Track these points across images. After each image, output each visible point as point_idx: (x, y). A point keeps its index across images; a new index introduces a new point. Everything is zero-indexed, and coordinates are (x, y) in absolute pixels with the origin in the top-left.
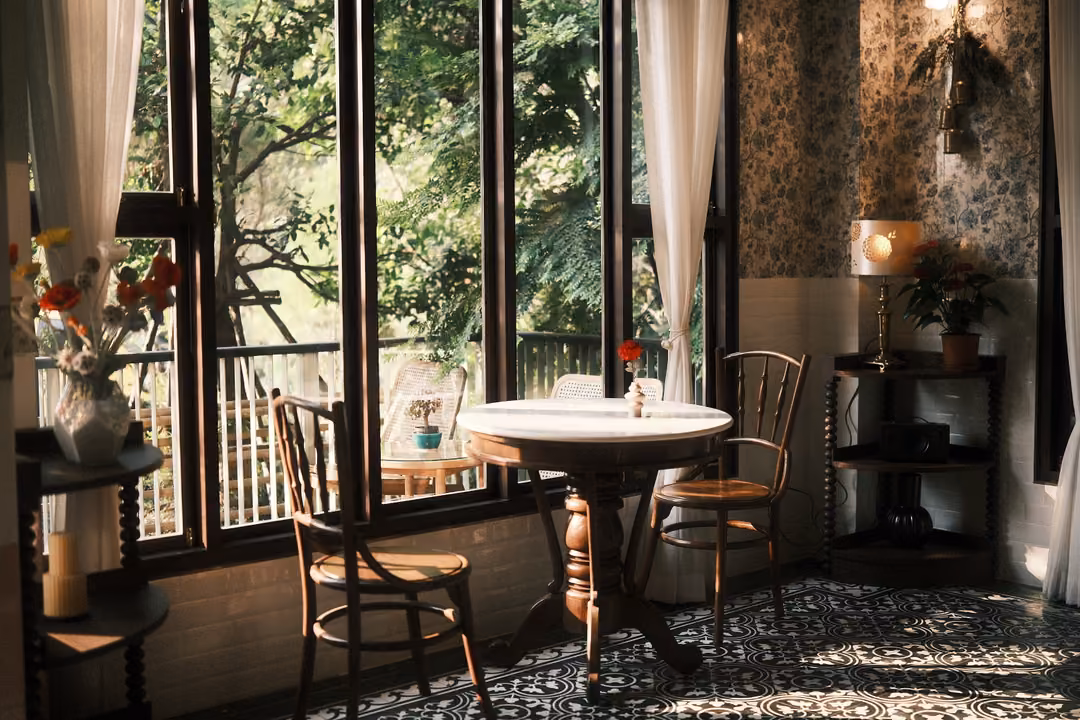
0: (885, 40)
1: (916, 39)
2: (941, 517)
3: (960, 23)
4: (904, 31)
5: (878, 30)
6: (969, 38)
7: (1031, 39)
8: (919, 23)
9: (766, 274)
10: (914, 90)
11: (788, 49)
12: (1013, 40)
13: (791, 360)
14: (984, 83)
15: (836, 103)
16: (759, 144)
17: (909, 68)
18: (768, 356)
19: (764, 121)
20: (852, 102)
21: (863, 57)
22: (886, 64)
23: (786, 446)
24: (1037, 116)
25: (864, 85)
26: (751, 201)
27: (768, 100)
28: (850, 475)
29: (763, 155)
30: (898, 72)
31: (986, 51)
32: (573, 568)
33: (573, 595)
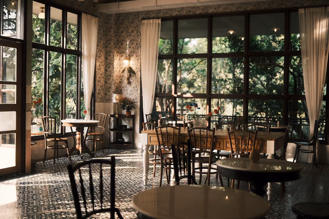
0: (118, 66)
1: (122, 66)
2: (126, 140)
3: (129, 65)
4: (120, 65)
5: (117, 64)
6: (130, 68)
7: (139, 68)
8: (123, 64)
9: (99, 102)
10: (122, 74)
11: (103, 67)
12: (137, 68)
13: (104, 114)
14: (132, 74)
15: (110, 76)
16: (99, 82)
17: (121, 71)
18: (101, 114)
19: (99, 78)
20: (113, 76)
21: (114, 69)
22: (118, 70)
23: (104, 127)
24: (140, 80)
25: (114, 73)
26: (97, 91)
27: (100, 75)
28: (112, 133)
29: (99, 83)
30: (120, 71)
31: (132, 70)
32: (77, 142)
33: (77, 146)
